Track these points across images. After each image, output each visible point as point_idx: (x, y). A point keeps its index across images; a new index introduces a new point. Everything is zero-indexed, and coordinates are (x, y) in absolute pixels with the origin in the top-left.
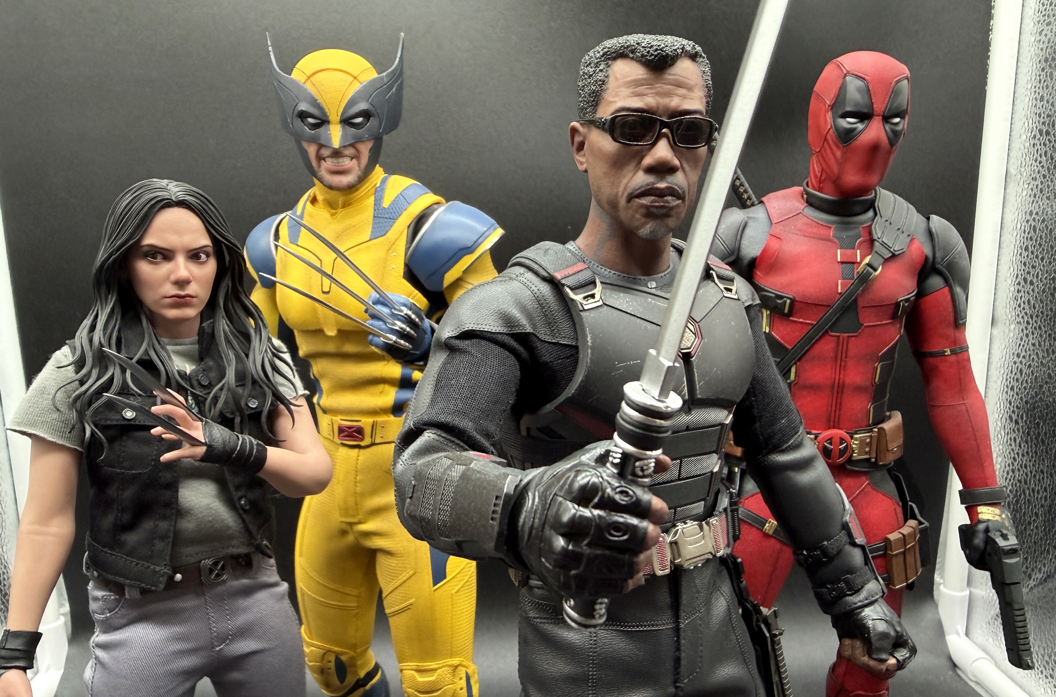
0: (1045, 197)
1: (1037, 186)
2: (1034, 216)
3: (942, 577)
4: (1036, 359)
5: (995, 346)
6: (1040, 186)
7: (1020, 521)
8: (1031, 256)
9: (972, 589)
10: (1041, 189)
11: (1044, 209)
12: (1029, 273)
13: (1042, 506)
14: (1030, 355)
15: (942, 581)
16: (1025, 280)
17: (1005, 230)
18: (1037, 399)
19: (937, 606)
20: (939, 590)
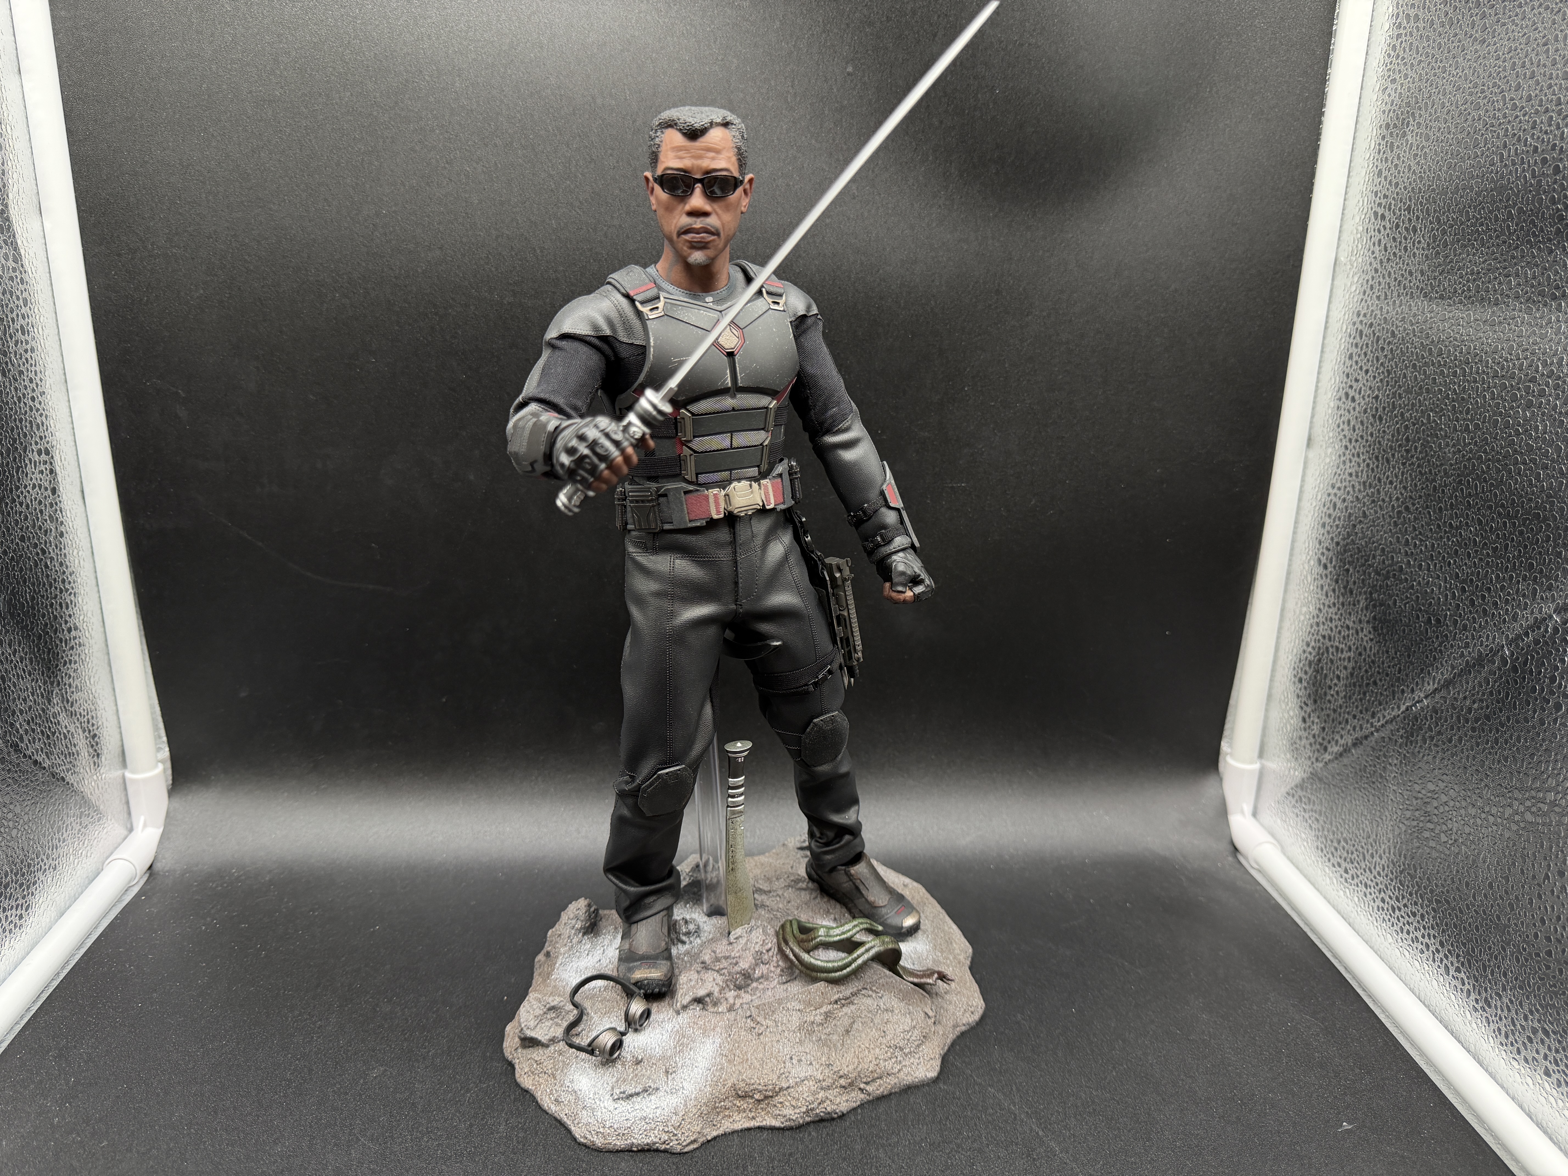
0: (1374, 296)
1: (1368, 281)
2: (1361, 318)
3: (1231, 746)
4: (1352, 492)
5: (1310, 472)
6: (1370, 283)
7: (1320, 684)
8: (1355, 367)
9: (1264, 761)
10: (1372, 286)
11: (1372, 311)
12: (1351, 387)
13: (1345, 668)
14: (1345, 487)
15: (1229, 750)
16: (1347, 394)
17: (1329, 330)
18: (1349, 541)
19: (1221, 780)
20: (1225, 761)
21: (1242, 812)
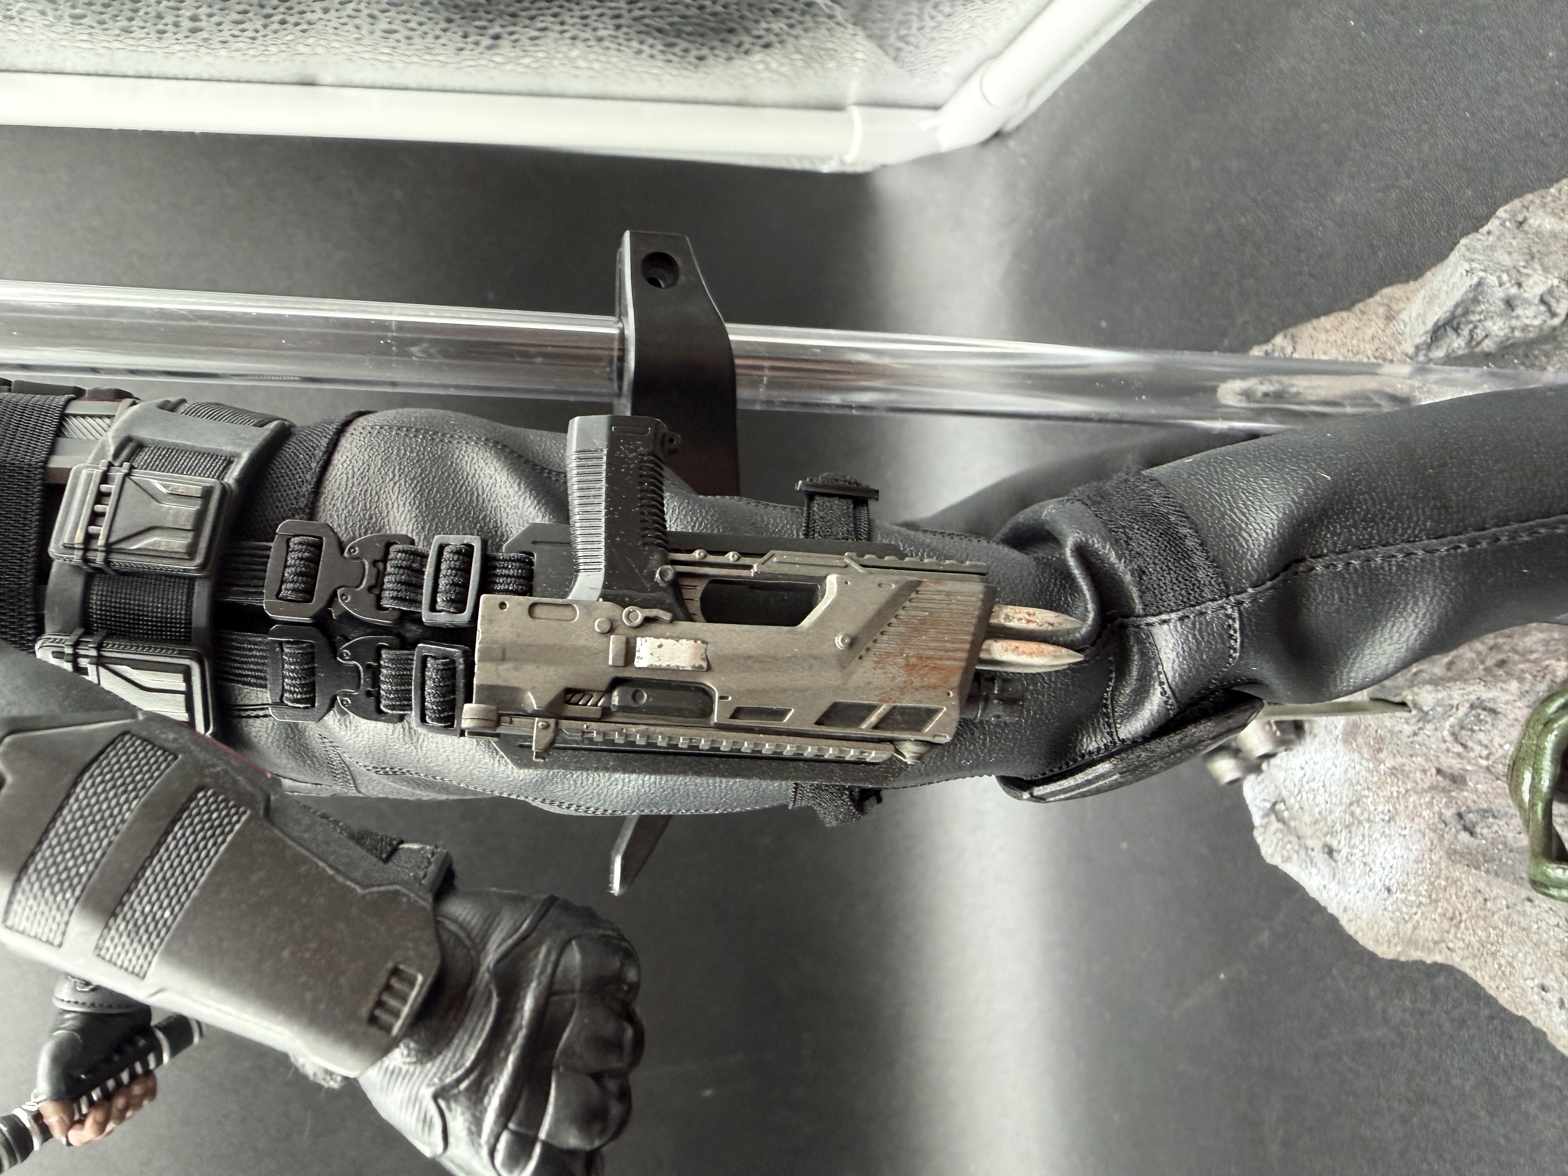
9: (848, 102)
15: (836, 160)
19: (884, 167)
20: (852, 164)
21: (934, 129)
